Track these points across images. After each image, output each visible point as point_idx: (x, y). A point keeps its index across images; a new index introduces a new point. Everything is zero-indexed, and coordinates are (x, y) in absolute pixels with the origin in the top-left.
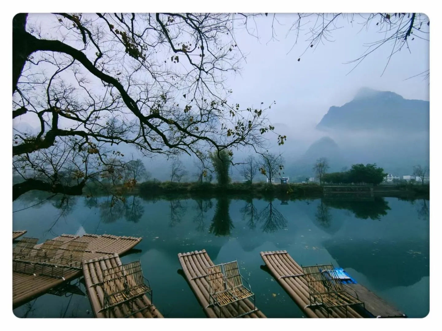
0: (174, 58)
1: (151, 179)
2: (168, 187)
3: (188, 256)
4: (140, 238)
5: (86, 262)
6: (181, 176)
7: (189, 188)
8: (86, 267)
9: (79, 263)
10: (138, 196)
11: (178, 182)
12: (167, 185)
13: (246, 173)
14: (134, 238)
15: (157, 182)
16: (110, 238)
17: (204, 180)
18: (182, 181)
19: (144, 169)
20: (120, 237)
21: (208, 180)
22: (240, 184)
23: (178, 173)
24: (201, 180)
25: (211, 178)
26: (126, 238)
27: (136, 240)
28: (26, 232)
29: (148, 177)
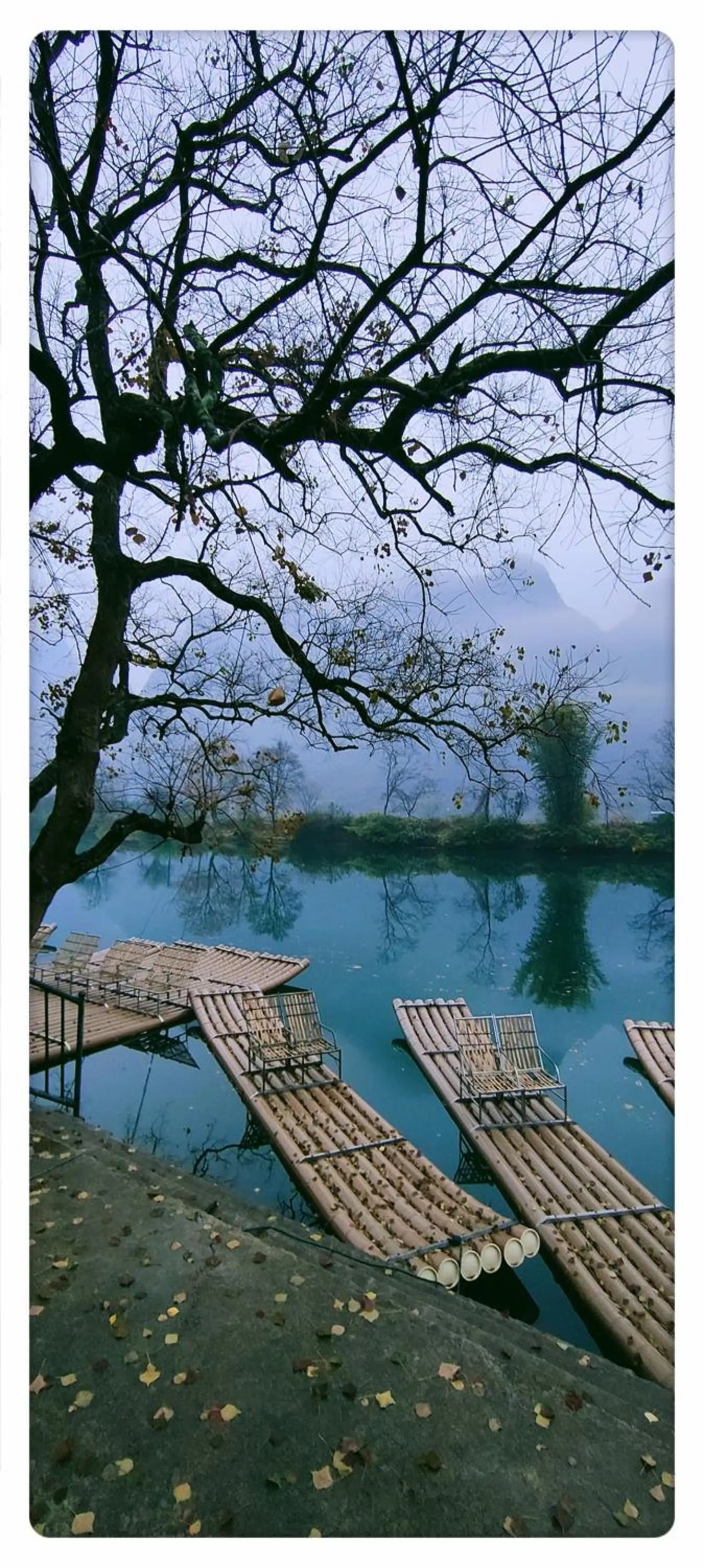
0: (380, 548)
1: (322, 805)
2: (375, 833)
3: (417, 1008)
4: (306, 961)
5: (197, 993)
6: (418, 795)
7: (443, 837)
8: (198, 1003)
9: (184, 994)
10: (284, 859)
11: (405, 815)
12: (371, 824)
13: (656, 786)
14: (290, 959)
15: (340, 815)
16: (235, 954)
17: (496, 811)
18: (420, 813)
19: (301, 775)
20: (257, 953)
21: (511, 811)
22: (630, 827)
23: (407, 787)
24: (483, 810)
25: (519, 807)
26: (271, 956)
27: (295, 964)
28: (55, 928)
29: (311, 797)
